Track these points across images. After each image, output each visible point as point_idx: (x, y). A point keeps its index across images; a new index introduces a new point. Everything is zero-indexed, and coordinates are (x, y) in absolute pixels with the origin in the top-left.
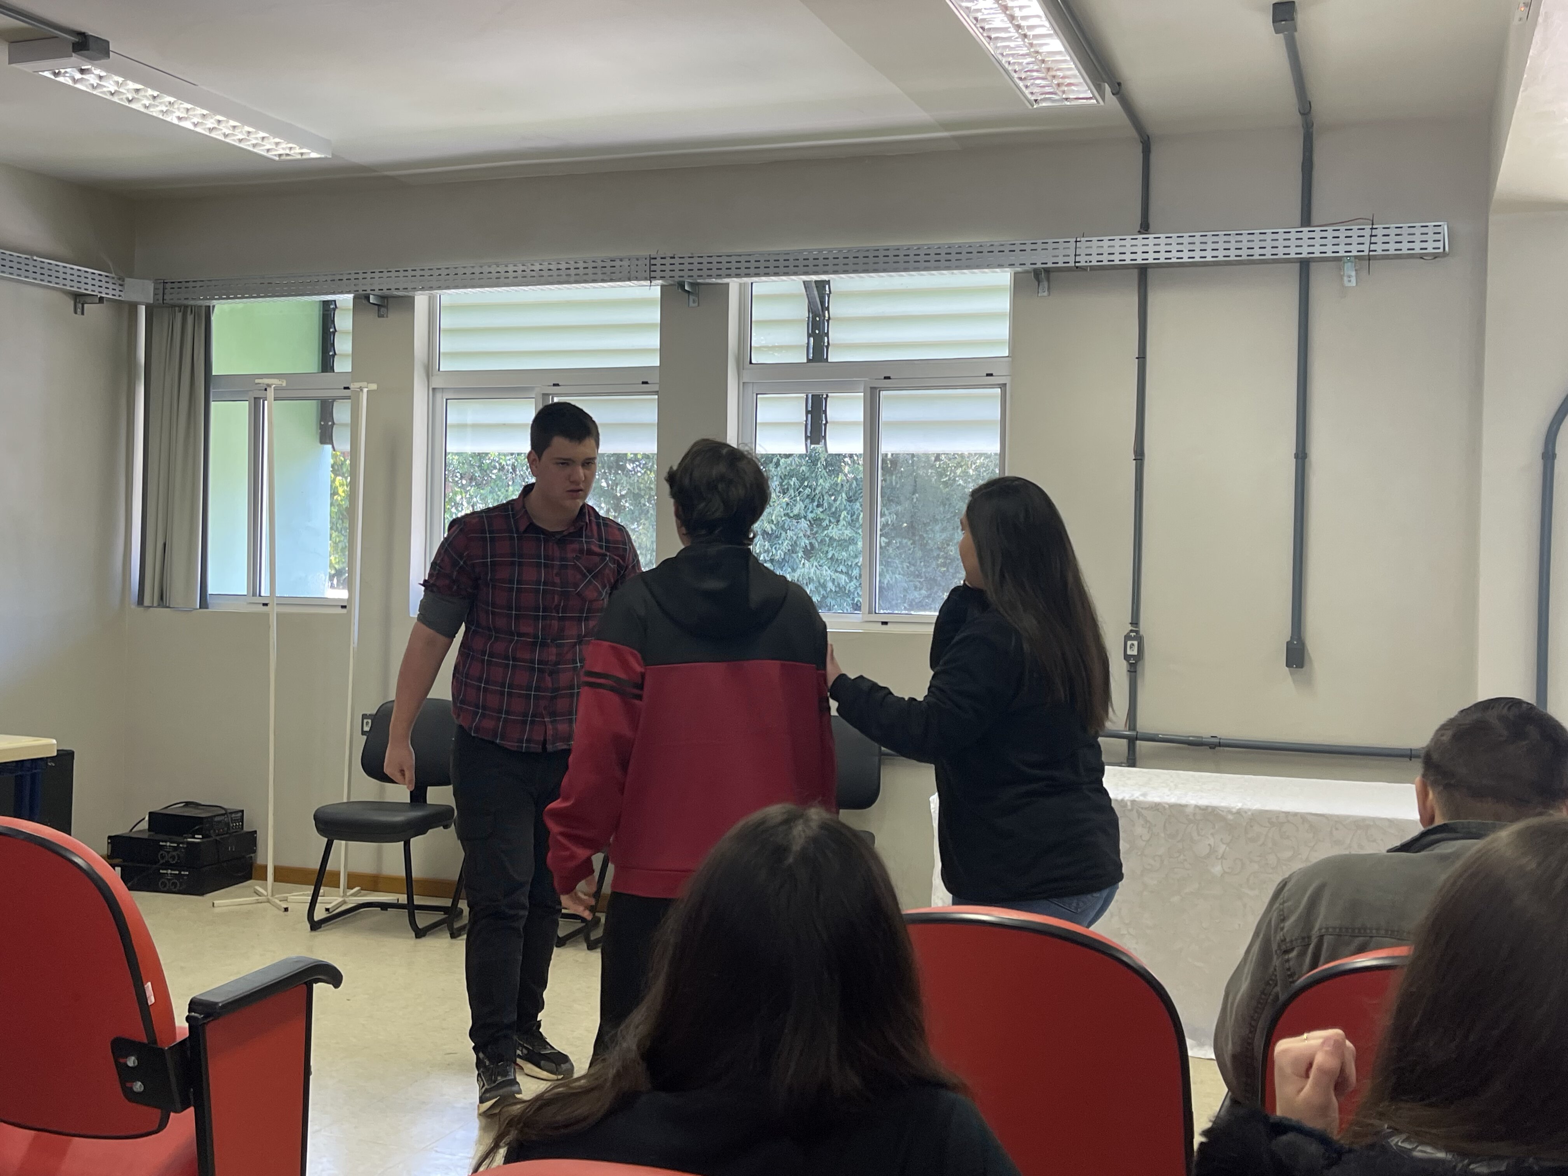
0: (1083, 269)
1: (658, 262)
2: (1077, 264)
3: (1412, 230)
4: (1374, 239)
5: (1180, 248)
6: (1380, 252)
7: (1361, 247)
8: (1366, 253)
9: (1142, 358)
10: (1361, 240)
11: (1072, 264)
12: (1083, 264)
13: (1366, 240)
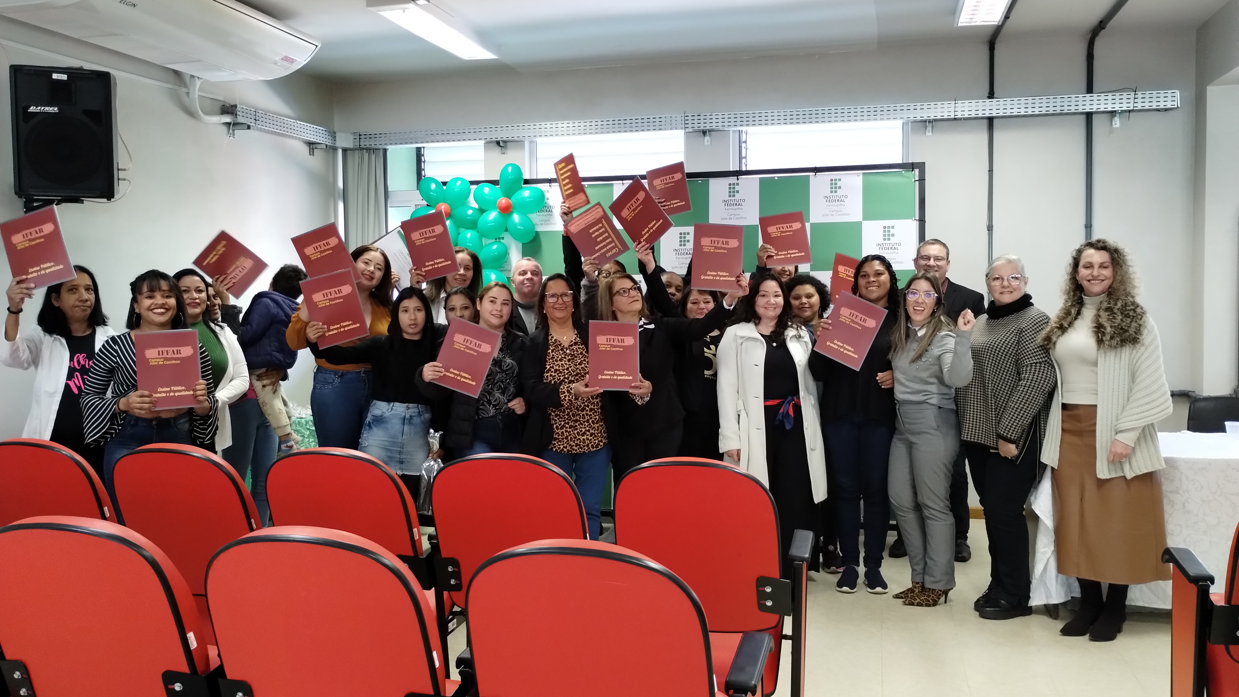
0: (960, 119)
1: (690, 118)
2: (956, 117)
3: (1159, 95)
4: (1136, 100)
5: (1019, 106)
6: (1139, 108)
7: (1128, 105)
8: (1131, 108)
9: (991, 171)
10: (1128, 101)
11: (953, 117)
12: (959, 116)
13: (1132, 101)
